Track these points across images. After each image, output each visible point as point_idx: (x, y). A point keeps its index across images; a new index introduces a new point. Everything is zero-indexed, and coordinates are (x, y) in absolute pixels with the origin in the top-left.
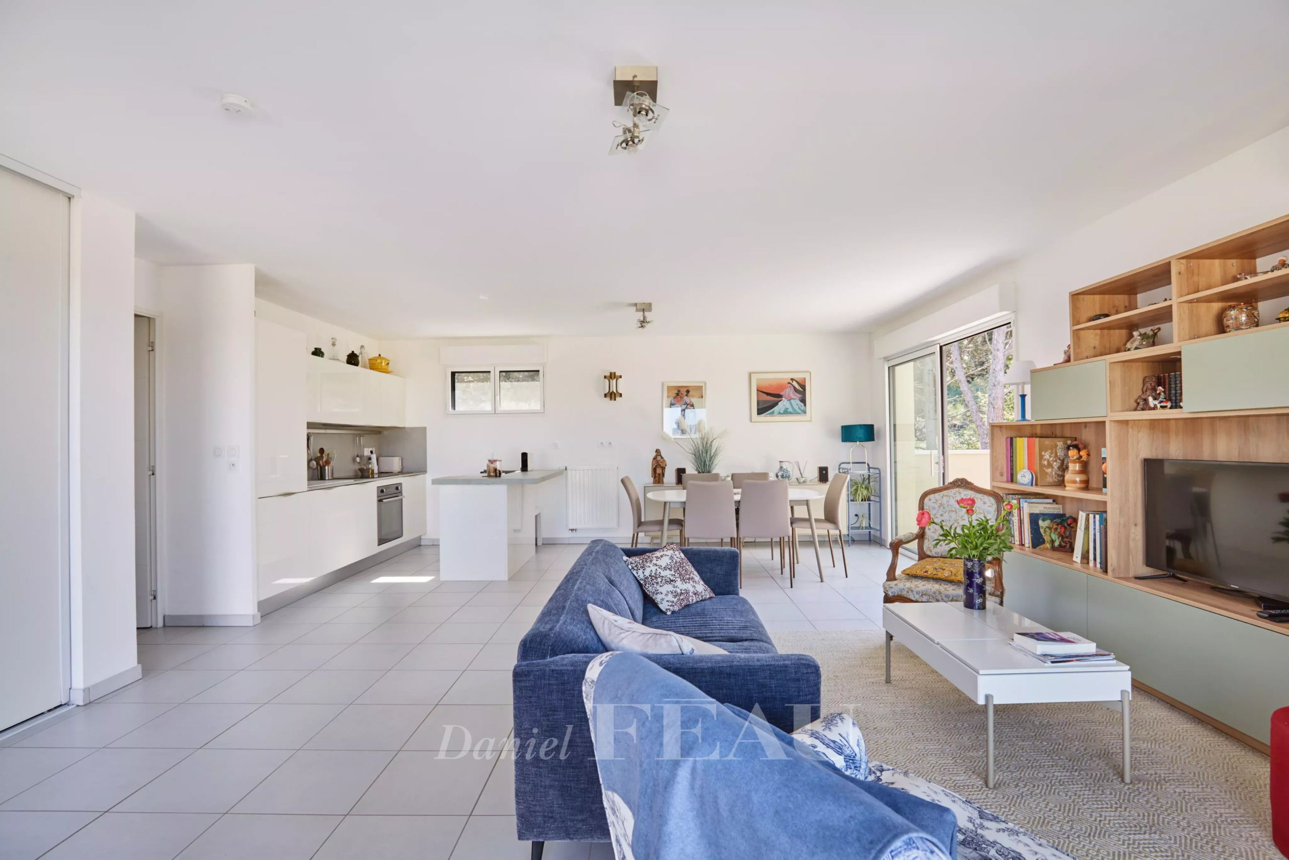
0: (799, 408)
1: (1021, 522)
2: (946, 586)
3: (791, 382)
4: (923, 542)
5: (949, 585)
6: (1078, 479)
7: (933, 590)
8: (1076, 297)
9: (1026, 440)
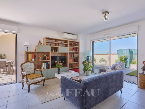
9: (31, 54)
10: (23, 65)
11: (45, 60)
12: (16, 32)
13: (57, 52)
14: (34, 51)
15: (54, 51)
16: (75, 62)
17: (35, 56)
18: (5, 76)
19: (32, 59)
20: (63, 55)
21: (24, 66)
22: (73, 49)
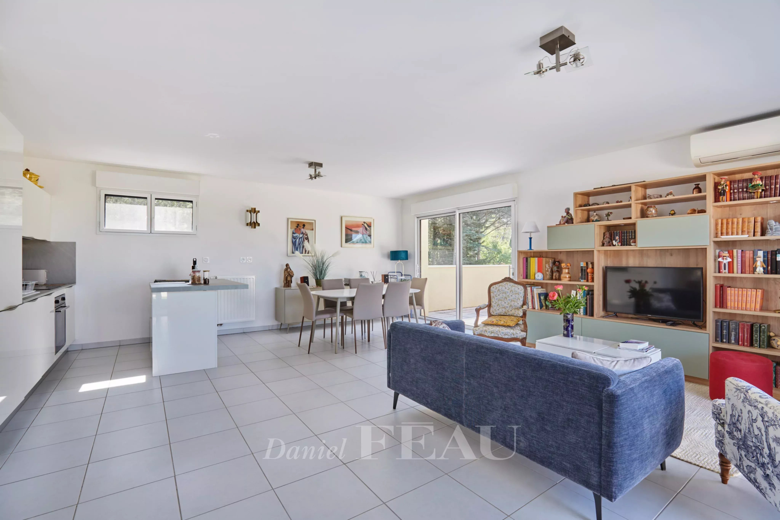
0: (368, 240)
1: (533, 298)
2: (502, 328)
4: (490, 309)
5: (504, 328)
6: (567, 276)
7: (497, 330)
8: (576, 194)
9: (537, 258)
10: (492, 288)
17: (555, 263)
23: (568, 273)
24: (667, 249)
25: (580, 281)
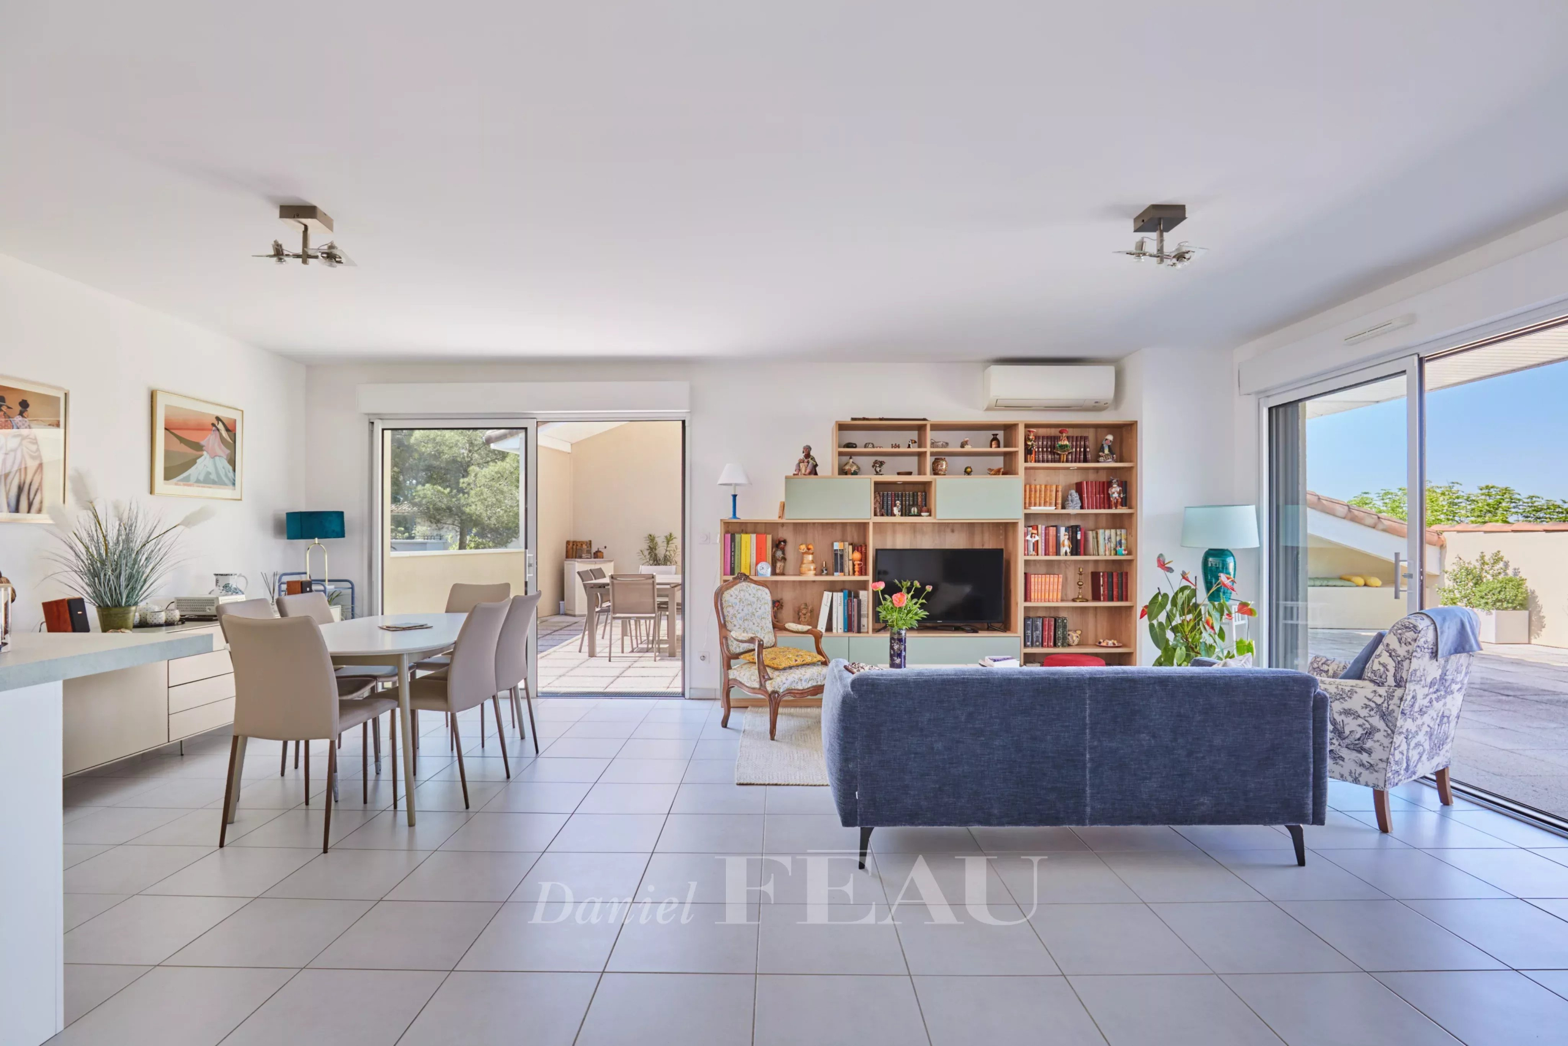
0: (226, 475)
3: (216, 423)
6: (812, 568)
8: (840, 426)
9: (754, 536)
10: (727, 596)
11: (838, 577)
12: (682, 412)
13: (925, 518)
14: (771, 515)
15: (905, 512)
16: (1096, 597)
17: (779, 544)
18: (652, 663)
19: (757, 564)
20: (987, 542)
21: (732, 600)
22: (1079, 487)
23: (813, 562)
24: (948, 523)
25: (833, 575)
